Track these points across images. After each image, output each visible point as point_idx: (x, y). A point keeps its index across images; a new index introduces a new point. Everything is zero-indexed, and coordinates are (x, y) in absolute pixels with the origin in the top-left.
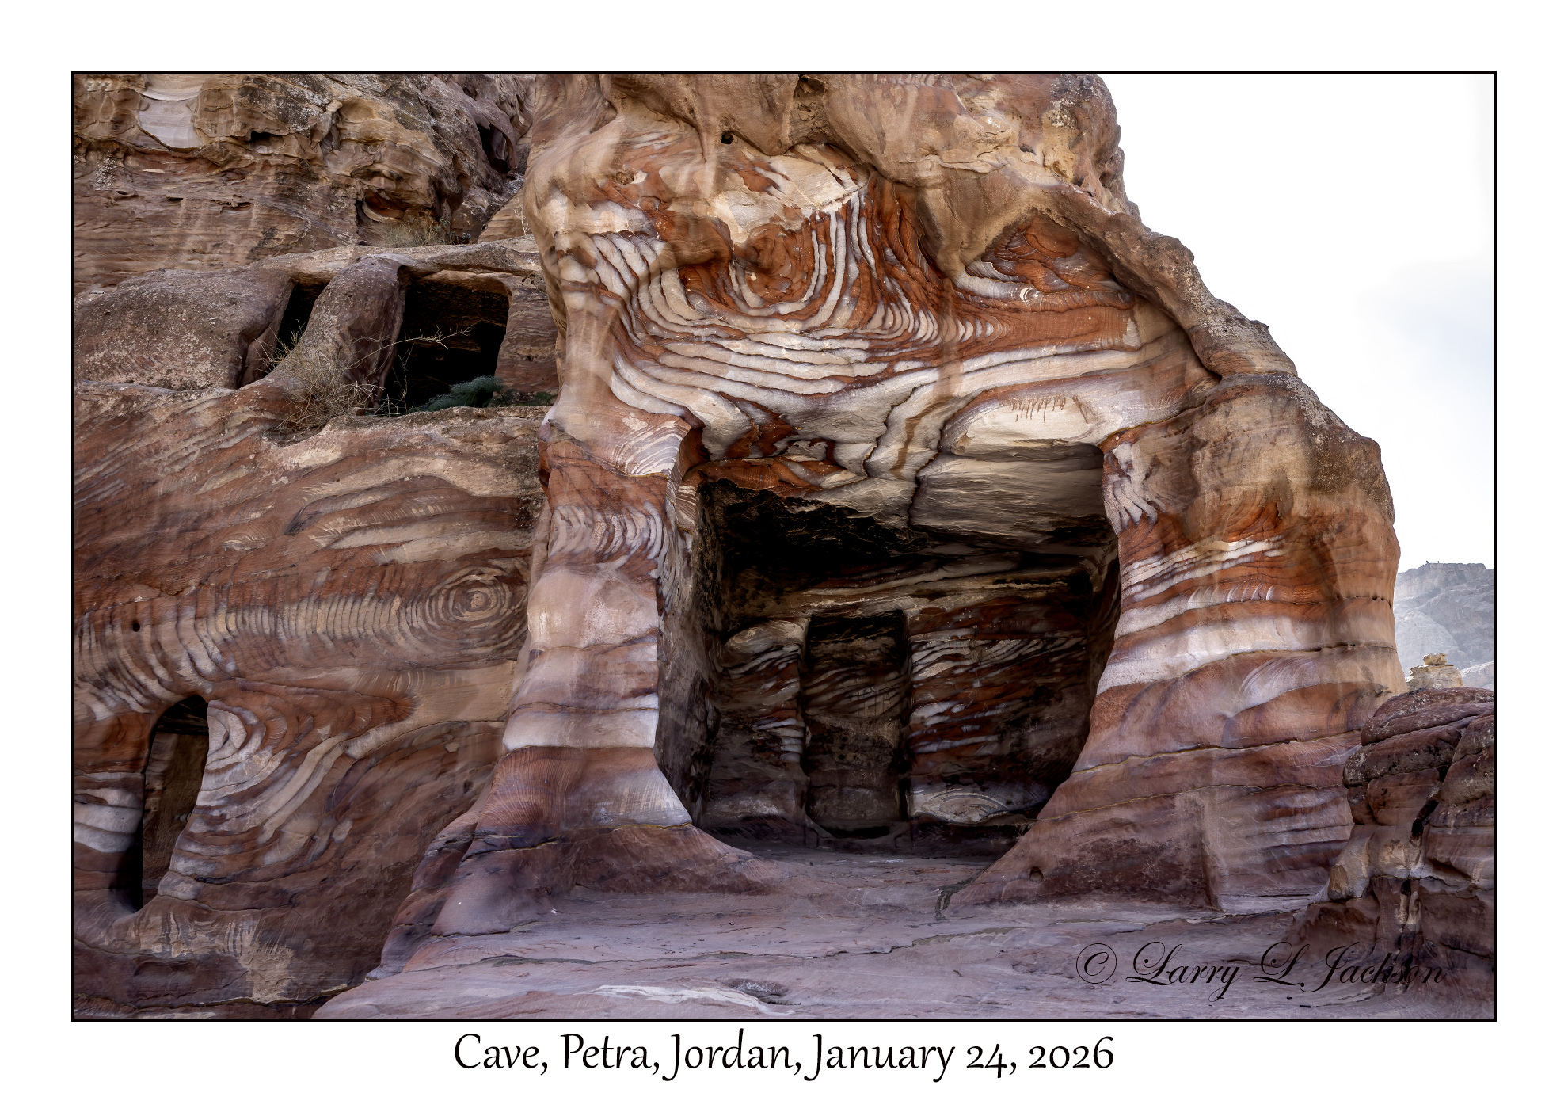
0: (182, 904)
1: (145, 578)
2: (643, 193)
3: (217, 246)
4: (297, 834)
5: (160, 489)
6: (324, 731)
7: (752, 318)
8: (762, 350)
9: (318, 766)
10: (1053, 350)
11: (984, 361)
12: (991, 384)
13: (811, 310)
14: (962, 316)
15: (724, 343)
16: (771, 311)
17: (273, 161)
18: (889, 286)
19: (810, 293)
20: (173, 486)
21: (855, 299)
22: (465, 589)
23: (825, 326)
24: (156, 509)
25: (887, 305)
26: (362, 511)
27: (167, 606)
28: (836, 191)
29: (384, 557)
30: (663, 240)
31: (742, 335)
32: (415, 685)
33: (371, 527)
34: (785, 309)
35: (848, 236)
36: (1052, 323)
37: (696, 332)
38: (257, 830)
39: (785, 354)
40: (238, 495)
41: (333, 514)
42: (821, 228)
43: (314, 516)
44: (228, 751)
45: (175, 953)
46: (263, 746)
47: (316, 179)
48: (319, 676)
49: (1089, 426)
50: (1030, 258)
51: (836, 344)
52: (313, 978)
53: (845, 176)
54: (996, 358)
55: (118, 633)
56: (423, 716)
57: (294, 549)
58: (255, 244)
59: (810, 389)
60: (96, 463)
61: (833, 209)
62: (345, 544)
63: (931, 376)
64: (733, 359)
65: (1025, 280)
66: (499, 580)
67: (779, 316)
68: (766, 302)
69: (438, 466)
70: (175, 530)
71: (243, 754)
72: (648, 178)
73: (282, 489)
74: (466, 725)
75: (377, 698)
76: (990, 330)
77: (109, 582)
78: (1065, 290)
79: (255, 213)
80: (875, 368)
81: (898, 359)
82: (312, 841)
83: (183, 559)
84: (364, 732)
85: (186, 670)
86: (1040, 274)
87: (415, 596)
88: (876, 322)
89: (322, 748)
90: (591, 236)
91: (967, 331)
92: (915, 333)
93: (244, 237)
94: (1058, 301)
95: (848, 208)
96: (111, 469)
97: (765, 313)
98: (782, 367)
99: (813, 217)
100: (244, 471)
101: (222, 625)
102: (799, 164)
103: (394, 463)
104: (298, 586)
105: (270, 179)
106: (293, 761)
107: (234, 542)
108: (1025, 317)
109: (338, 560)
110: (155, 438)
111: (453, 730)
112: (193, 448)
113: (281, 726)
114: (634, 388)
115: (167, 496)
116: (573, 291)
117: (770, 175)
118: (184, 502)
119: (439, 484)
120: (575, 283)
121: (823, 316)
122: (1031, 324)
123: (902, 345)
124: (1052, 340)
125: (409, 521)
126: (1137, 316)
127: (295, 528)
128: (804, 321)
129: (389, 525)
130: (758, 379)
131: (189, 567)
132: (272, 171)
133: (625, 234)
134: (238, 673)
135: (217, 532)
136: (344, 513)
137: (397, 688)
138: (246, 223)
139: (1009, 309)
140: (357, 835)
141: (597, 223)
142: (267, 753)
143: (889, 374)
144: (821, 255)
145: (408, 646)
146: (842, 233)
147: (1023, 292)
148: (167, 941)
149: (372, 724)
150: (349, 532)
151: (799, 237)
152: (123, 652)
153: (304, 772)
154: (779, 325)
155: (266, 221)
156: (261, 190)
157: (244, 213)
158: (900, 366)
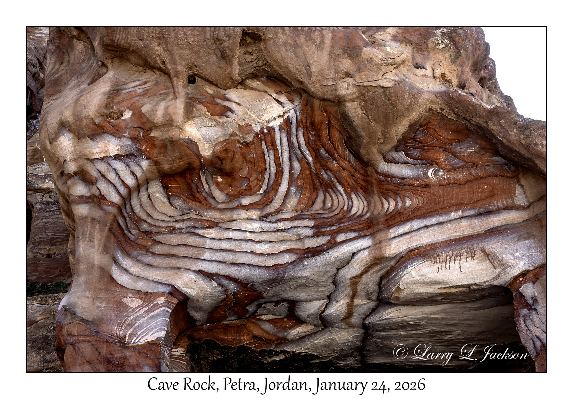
2: (130, 125)
7: (221, 210)
8: (231, 234)
10: (460, 213)
11: (406, 228)
12: (414, 244)
13: (267, 200)
14: (385, 194)
15: (200, 232)
16: (235, 204)
18: (325, 176)
19: (264, 187)
21: (300, 189)
23: (279, 211)
25: (326, 191)
28: (277, 110)
30: (148, 158)
31: (214, 225)
34: (246, 201)
35: (290, 142)
36: (456, 193)
37: (178, 225)
39: (248, 236)
42: (268, 138)
49: (497, 271)
50: (432, 146)
51: (289, 225)
53: (283, 99)
54: (416, 224)
59: (271, 262)
61: (276, 124)
63: (366, 242)
64: (208, 243)
65: (430, 163)
67: (241, 207)
68: (231, 197)
72: (133, 114)
76: (408, 203)
78: (463, 167)
80: (321, 241)
81: (338, 232)
86: (442, 157)
88: (318, 205)
90: (92, 161)
91: (390, 205)
92: (349, 210)
94: (459, 176)
95: (288, 122)
97: (231, 205)
98: (247, 247)
99: (262, 130)
102: (248, 93)
108: (435, 190)
114: (131, 274)
116: (79, 203)
117: (226, 103)
120: (81, 197)
121: (276, 204)
122: (439, 196)
123: (340, 221)
124: (458, 206)
126: (523, 182)
128: (262, 209)
130: (229, 257)
139: (421, 185)
141: (96, 150)
143: (333, 244)
144: (270, 158)
146: (285, 140)
147: (430, 172)
151: (252, 147)
154: (243, 214)
158: (341, 237)
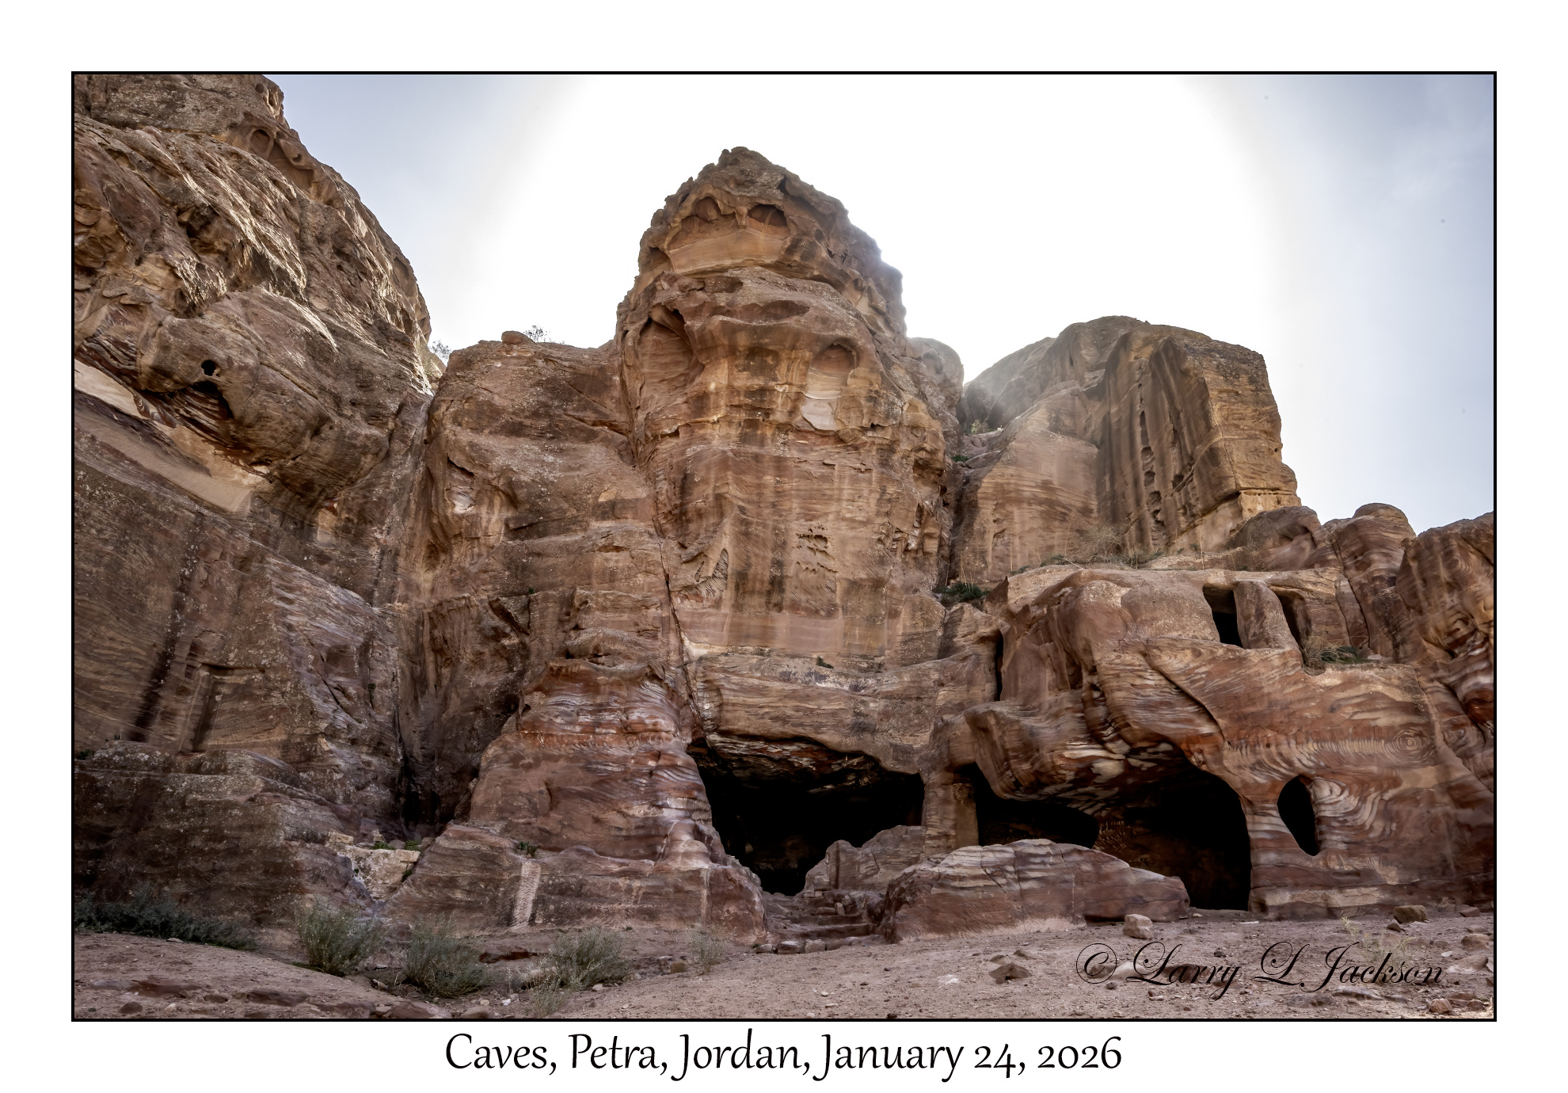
0: (1342, 852)
1: (1271, 727)
3: (859, 497)
4: (1379, 826)
5: (1266, 690)
6: (1372, 789)
9: (1373, 803)
20: (1271, 690)
22: (1404, 737)
24: (1266, 698)
26: (1358, 705)
27: (1282, 738)
29: (1373, 724)
32: (1401, 774)
33: (1363, 712)
38: (1363, 825)
40: (1302, 696)
41: (1347, 706)
43: (1339, 706)
44: (1334, 796)
45: (1346, 869)
46: (1350, 794)
47: (896, 453)
48: (1362, 769)
52: (1407, 877)
55: (1261, 748)
56: (1405, 785)
57: (1336, 718)
60: (1226, 677)
62: (1356, 717)
66: (1416, 735)
69: (1380, 688)
70: (1279, 708)
71: (1342, 798)
73: (1321, 694)
74: (1421, 790)
75: (1388, 778)
77: (1253, 728)
79: (874, 475)
82: (1384, 830)
83: (1286, 720)
84: (1386, 791)
85: (1297, 764)
87: (1389, 740)
89: (1373, 796)
93: (872, 492)
96: (1235, 681)
100: (1301, 686)
101: (1312, 747)
103: (1363, 686)
104: (1342, 733)
106: (1363, 800)
107: (1307, 714)
109: (1357, 724)
110: (1256, 669)
111: (1418, 791)
112: (1275, 674)
113: (1356, 787)
115: (1269, 694)
118: (1278, 696)
119: (1384, 696)
125: (1376, 710)
127: (1332, 710)
129: (1370, 711)
131: (1290, 724)
134: (1327, 767)
135: (1300, 710)
136: (1352, 705)
137: (1394, 774)
138: (870, 482)
140: (1400, 827)
142: (1352, 797)
145: (1393, 759)
148: (1341, 865)
149: (1389, 787)
150: (1356, 713)
152: (1263, 756)
153: (1368, 805)
157: (867, 475)
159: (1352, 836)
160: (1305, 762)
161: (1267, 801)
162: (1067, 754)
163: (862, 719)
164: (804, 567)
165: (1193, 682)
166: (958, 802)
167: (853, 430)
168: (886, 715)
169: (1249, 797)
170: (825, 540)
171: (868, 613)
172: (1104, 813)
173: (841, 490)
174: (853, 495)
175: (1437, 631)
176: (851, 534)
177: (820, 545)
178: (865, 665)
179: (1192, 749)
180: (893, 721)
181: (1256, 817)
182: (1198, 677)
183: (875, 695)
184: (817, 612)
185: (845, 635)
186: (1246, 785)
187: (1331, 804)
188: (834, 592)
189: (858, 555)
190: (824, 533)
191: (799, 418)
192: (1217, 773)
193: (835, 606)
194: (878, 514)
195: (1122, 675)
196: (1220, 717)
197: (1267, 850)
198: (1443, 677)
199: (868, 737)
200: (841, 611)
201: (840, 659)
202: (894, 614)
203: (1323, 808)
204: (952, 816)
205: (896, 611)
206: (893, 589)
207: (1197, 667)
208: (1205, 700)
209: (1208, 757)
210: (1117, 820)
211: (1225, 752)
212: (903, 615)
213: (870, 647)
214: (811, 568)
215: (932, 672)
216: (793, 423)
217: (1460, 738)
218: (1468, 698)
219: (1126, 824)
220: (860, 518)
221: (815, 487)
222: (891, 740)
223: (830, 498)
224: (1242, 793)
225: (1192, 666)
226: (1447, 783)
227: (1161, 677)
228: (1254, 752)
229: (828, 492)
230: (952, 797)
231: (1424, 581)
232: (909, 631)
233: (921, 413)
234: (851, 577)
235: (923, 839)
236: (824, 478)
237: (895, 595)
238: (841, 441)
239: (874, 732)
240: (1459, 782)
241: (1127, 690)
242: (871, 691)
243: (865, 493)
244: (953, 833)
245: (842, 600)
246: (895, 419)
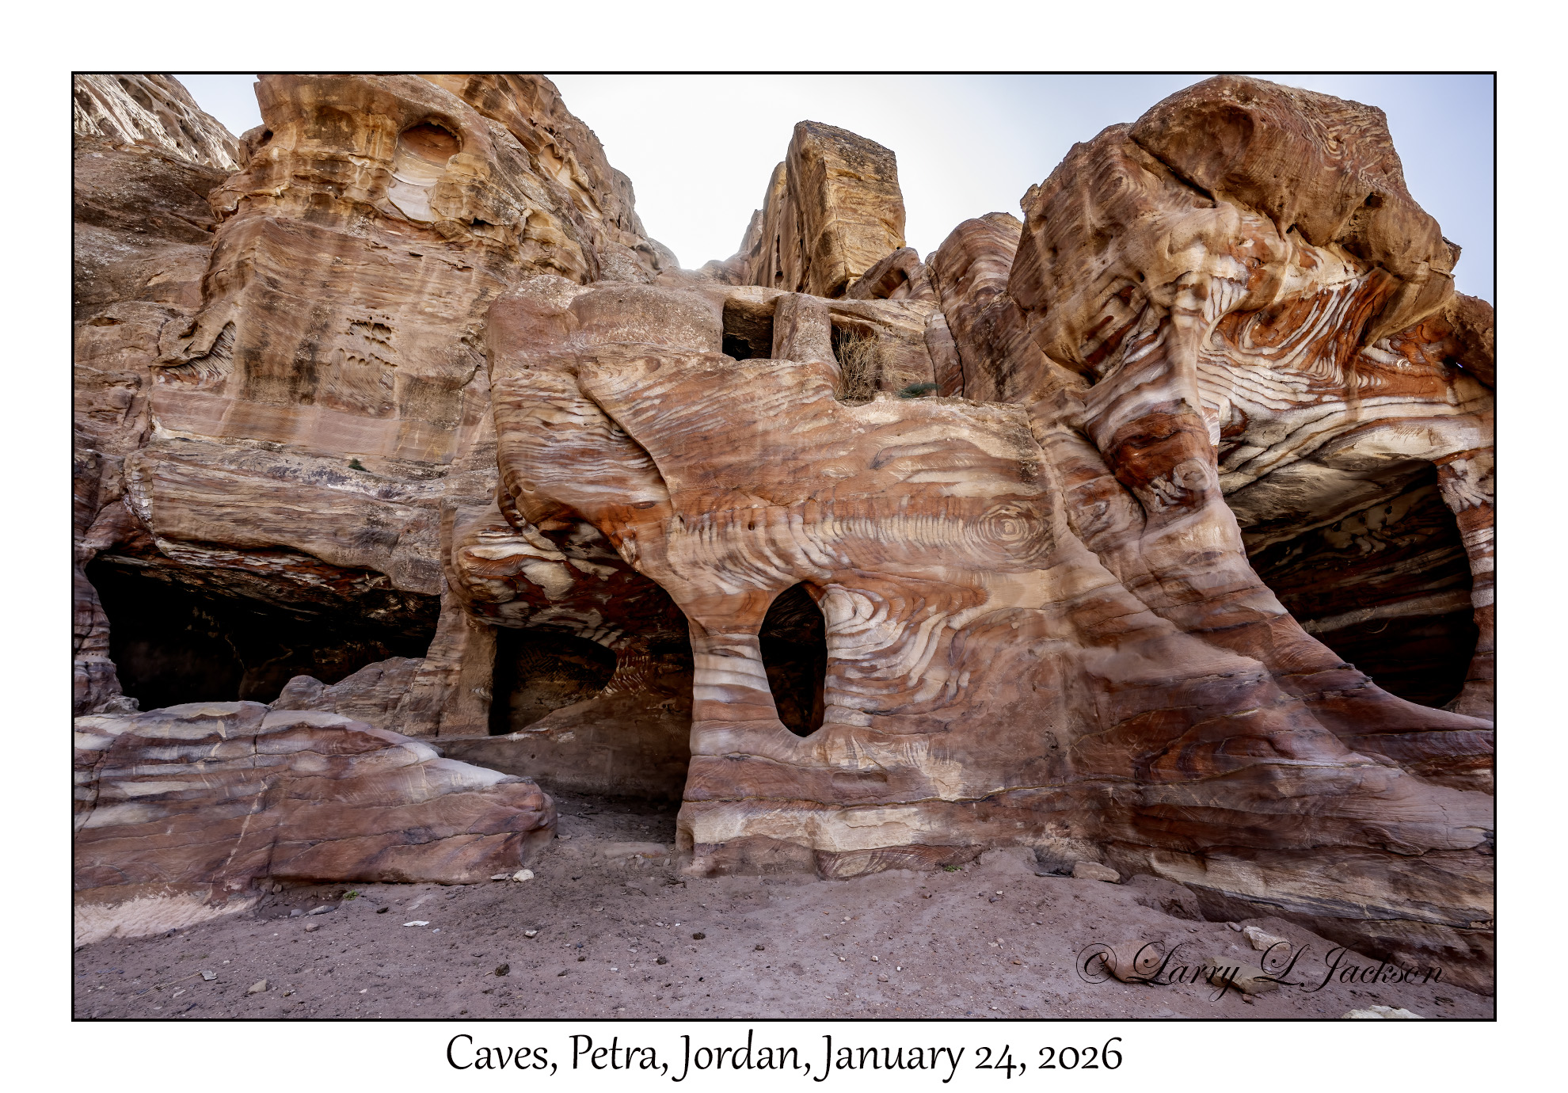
0: (859, 731)
1: (760, 491)
2: (1250, 254)
3: (449, 293)
4: (936, 679)
5: (760, 427)
6: (932, 609)
7: (1244, 354)
8: (1252, 376)
9: (931, 635)
10: (1412, 399)
11: (1375, 401)
12: (1383, 415)
13: (1281, 354)
14: (1361, 372)
15: (1229, 368)
16: (1258, 351)
17: (485, 242)
18: (1330, 346)
19: (1285, 343)
20: (770, 427)
21: (1310, 350)
22: (1000, 519)
23: (1286, 366)
24: (758, 441)
25: (1322, 359)
26: (924, 458)
27: (779, 513)
28: (1341, 276)
29: (946, 492)
30: (1248, 289)
31: (1238, 365)
32: (987, 581)
33: (932, 470)
34: (1266, 351)
35: (1337, 308)
36: (1413, 383)
37: (1213, 359)
38: (905, 678)
39: (1262, 380)
40: (825, 438)
41: (903, 458)
42: (1324, 300)
43: (889, 458)
44: (859, 620)
45: (862, 765)
46: (889, 617)
47: (512, 261)
48: (918, 570)
49: (1433, 448)
50: (1410, 341)
51: (1292, 379)
52: (980, 783)
53: (1350, 268)
54: (1384, 400)
55: (738, 530)
56: (994, 603)
57: (880, 480)
58: (476, 297)
59: (1274, 406)
60: (694, 403)
61: (1337, 288)
62: (916, 479)
63: (1341, 406)
64: (1235, 380)
65: (1402, 354)
66: (1020, 515)
67: (1261, 355)
68: (1256, 345)
69: (965, 433)
70: (779, 458)
71: (873, 623)
72: (1255, 244)
73: (860, 437)
74: (1022, 611)
75: (964, 589)
76: (1379, 382)
77: (726, 492)
78: (1423, 364)
79: (474, 275)
80: (1311, 398)
81: (1325, 393)
82: (946, 685)
83: (790, 480)
84: (958, 612)
85: (801, 560)
86: (1413, 352)
87: (972, 521)
88: (1313, 369)
89: (933, 620)
90: (1213, 277)
91: (1365, 382)
92: (1334, 378)
93: (467, 290)
94: (1417, 370)
95: (1347, 289)
96: (710, 409)
97: (1253, 352)
98: (1260, 389)
99: (1322, 292)
100: (825, 421)
101: (831, 529)
102: (1328, 254)
103: (936, 428)
104: (888, 506)
105: (482, 254)
106: (913, 628)
107: (830, 471)
108: (1398, 377)
109: (916, 492)
110: (748, 390)
111: (1016, 614)
112: (783, 400)
113: (901, 604)
115: (766, 433)
116: (1183, 315)
117: (1315, 258)
118: (782, 438)
119: (971, 447)
120: (1185, 309)
121: (1286, 360)
122: (1401, 382)
123: (1327, 385)
124: (1412, 393)
125: (955, 469)
126: (1457, 385)
127: (876, 465)
128: (1274, 361)
129: (944, 470)
130: (1248, 395)
131: (796, 486)
132: (484, 249)
133: (1231, 280)
134: (853, 565)
135: (815, 463)
136: (911, 458)
137: (975, 582)
138: (468, 281)
139: (1390, 371)
140: (976, 682)
141: (1219, 269)
142: (893, 623)
143: (1318, 402)
144: (1311, 319)
145: (975, 555)
146: (1335, 305)
147: (1400, 362)
148: (854, 757)
149: (963, 606)
150: (918, 472)
151: (1304, 304)
152: (741, 545)
153: (922, 638)
154: (1262, 361)
155: (482, 282)
156: (478, 260)
157: (466, 274)
158: (1326, 398)
159: (882, 698)
160: (816, 556)
161: (736, 629)
162: (477, 551)
163: (379, 529)
164: (348, 355)
165: (636, 414)
166: (472, 629)
167: (452, 222)
168: (416, 525)
169: (702, 620)
170: (388, 329)
171: (436, 416)
172: (623, 645)
173: (424, 282)
174: (440, 290)
175: (1071, 330)
176: (428, 328)
177: (380, 336)
178: (420, 473)
179: (620, 532)
180: (424, 533)
181: (712, 658)
182: (648, 403)
183: (409, 503)
184: (364, 409)
185: (399, 438)
186: (701, 597)
187: (851, 635)
188: (391, 388)
189: (432, 351)
190: (386, 323)
191: (384, 201)
192: (654, 576)
193: (391, 404)
194: (471, 314)
195: (526, 404)
196: (671, 472)
197: (715, 723)
198: (1074, 415)
199: (382, 549)
200: (398, 411)
201: (384, 464)
202: (471, 421)
203: (836, 642)
204: (461, 647)
205: (474, 418)
206: (473, 392)
207: (650, 388)
208: (652, 443)
209: (646, 546)
210: (640, 654)
211: (673, 537)
212: (482, 423)
213: (431, 454)
214: (358, 357)
215: (488, 479)
216: (376, 205)
217: (1098, 517)
218: (1121, 439)
219: (652, 660)
220: (445, 315)
221: (390, 275)
222: (416, 556)
223: (408, 289)
224: (691, 613)
225: (640, 385)
226: (1067, 599)
227: (595, 411)
228: (724, 537)
229: (406, 282)
230: (464, 623)
231: (1054, 250)
232: (486, 439)
233: (552, 228)
234: (414, 374)
235: (413, 674)
236: (404, 267)
237: (475, 400)
238: (441, 236)
239: (395, 544)
240: (1092, 596)
241: (533, 430)
242: (403, 497)
243: (459, 290)
244: (457, 667)
245: (401, 399)
246: (509, 219)
